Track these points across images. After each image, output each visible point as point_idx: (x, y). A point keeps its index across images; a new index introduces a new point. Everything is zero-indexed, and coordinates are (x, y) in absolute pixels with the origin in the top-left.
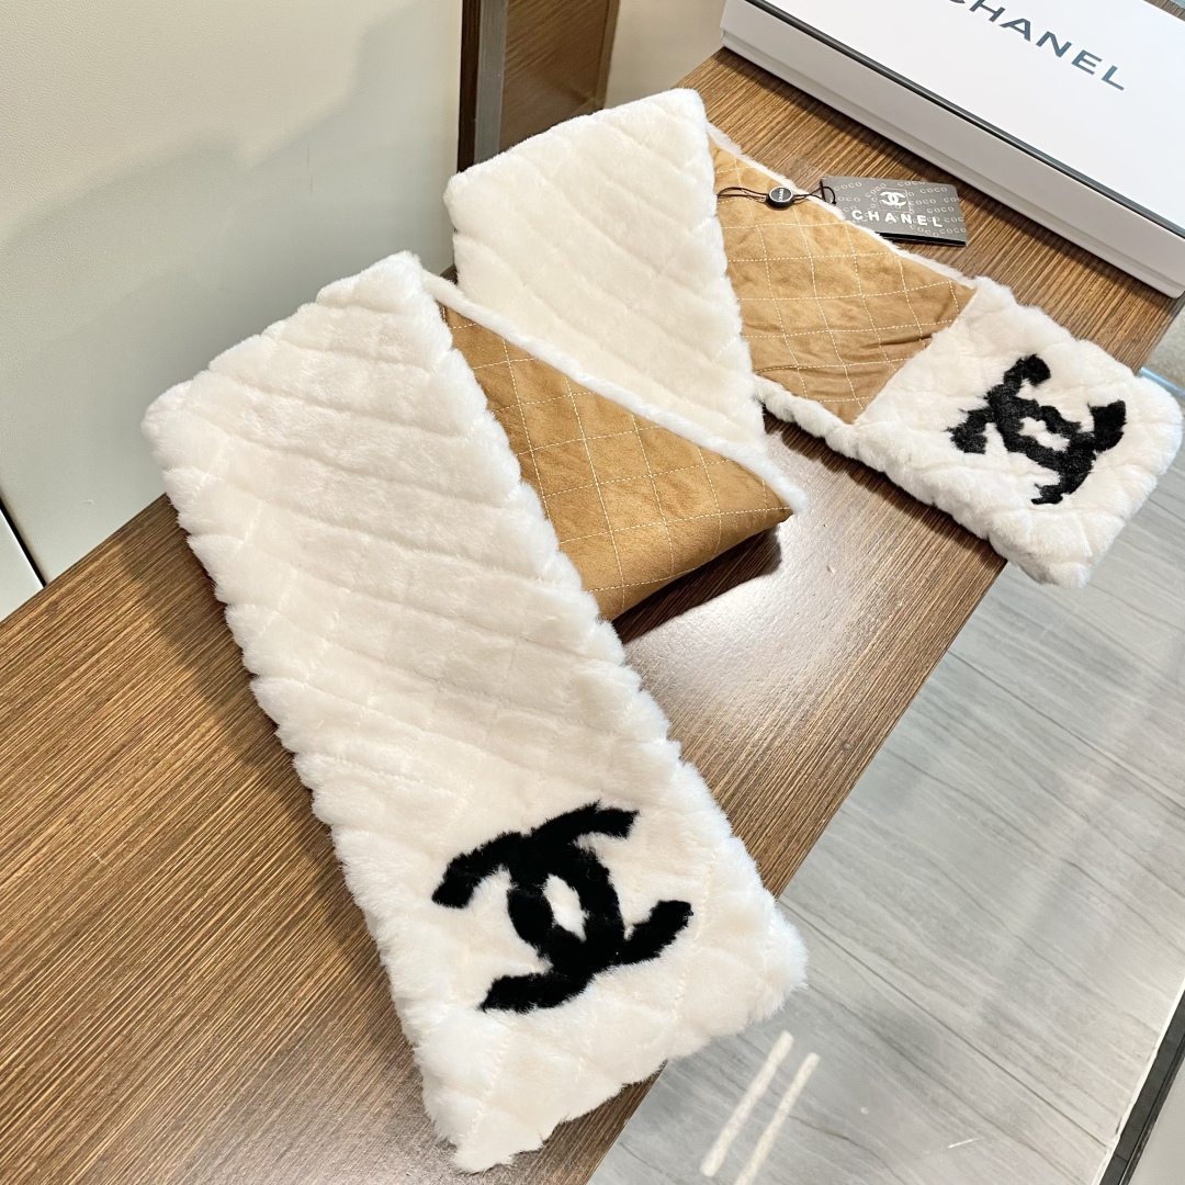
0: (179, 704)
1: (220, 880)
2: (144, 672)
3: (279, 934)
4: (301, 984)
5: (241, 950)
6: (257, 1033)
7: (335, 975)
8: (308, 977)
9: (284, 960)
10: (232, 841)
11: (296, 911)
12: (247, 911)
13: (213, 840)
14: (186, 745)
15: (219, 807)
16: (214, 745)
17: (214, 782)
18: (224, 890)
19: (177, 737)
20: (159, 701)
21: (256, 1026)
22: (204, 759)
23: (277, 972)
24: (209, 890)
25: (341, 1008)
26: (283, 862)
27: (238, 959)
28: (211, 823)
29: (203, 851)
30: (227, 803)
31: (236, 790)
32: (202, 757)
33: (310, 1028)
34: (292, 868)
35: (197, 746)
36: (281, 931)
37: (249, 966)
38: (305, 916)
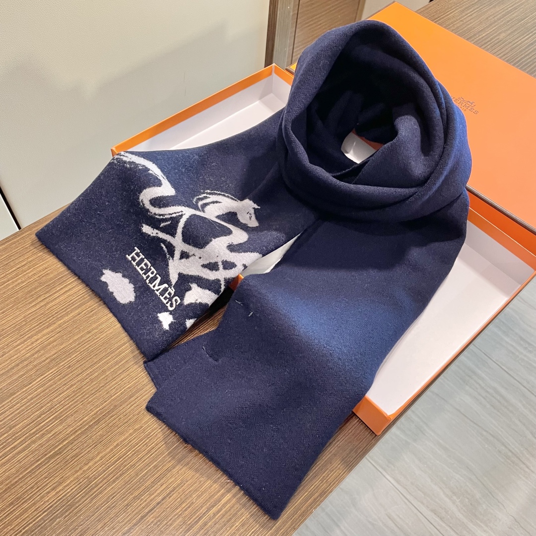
0: (25, 325)
1: (20, 425)
2: (11, 305)
3: (44, 461)
4: (49, 492)
5: (21, 467)
6: (17, 518)
7: (68, 491)
8: (53, 489)
9: (42, 477)
10: (32, 404)
11: (56, 449)
12: (29, 445)
13: (23, 402)
14: (22, 347)
15: (30, 384)
16: (37, 349)
17: (32, 369)
18: (20, 431)
19: (18, 342)
20: (14, 321)
21: (17, 513)
22: (29, 357)
23: (36, 483)
24: (13, 430)
25: (66, 511)
26: (57, 420)
27: (17, 471)
28: (23, 392)
29: (15, 407)
30: (35, 382)
31: (42, 375)
32: (29, 354)
33: (46, 520)
34: (61, 424)
35: (27, 349)
36: (46, 459)
37: (23, 477)
38: (60, 453)
